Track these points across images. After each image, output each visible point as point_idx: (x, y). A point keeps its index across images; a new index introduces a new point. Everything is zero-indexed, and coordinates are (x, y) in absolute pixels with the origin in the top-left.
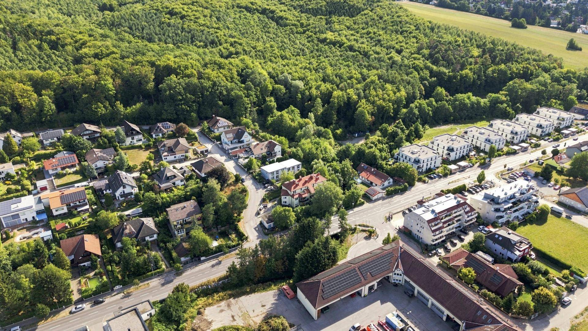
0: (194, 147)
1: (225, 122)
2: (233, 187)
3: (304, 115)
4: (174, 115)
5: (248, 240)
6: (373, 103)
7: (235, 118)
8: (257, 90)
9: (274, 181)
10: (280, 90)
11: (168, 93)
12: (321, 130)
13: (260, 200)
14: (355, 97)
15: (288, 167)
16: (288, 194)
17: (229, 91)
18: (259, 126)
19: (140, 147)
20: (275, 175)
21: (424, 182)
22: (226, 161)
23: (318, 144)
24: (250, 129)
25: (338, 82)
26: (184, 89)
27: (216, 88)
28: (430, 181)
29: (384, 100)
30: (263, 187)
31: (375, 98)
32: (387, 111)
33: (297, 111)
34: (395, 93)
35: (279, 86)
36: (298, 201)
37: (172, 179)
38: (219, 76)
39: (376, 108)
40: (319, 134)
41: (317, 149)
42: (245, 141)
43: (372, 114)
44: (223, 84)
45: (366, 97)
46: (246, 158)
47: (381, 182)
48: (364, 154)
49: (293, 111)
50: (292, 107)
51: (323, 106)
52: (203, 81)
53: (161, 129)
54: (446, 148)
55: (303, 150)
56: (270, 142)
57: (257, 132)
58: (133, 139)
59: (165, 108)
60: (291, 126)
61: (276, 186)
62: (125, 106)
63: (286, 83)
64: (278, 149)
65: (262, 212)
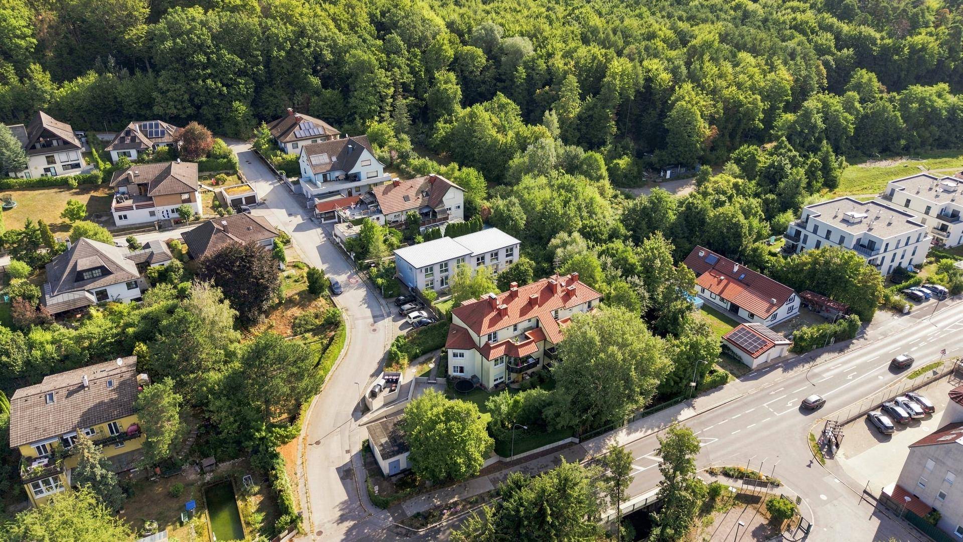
0: (217, 190)
1: (317, 126)
2: (296, 311)
3: (531, 115)
4: (187, 104)
5: (304, 526)
6: (714, 92)
7: (352, 121)
8: (415, 56)
9: (429, 294)
10: (473, 58)
11: (169, 44)
12: (576, 156)
13: (380, 355)
14: (665, 76)
15: (477, 251)
16: (470, 344)
17: (339, 52)
18: (412, 142)
19: (63, 184)
20: (438, 275)
21: (898, 310)
22: (299, 228)
23: (569, 189)
24: (386, 148)
25: (621, 43)
26: (214, 37)
27: (305, 41)
28: (915, 308)
29: (739, 86)
30: (395, 310)
31: (718, 82)
32: (749, 115)
33: (513, 107)
34: (764, 72)
35: (469, 47)
36: (502, 367)
37: (94, 279)
38: (316, 15)
39: (720, 105)
40: (571, 167)
41: (566, 203)
42: (363, 176)
43: (712, 120)
44: (323, 33)
45: (693, 78)
46: (357, 222)
47: (766, 305)
48: (703, 222)
49: (502, 107)
50: (502, 98)
51: (583, 98)
52: (270, 22)
53: (134, 139)
54: (934, 212)
55: (524, 204)
56: (433, 181)
57: (404, 157)
58: (51, 160)
59: (160, 84)
60: (496, 141)
61: (435, 309)
62: (58, 79)
63: (489, 45)
64: (453, 199)
65: (376, 403)
